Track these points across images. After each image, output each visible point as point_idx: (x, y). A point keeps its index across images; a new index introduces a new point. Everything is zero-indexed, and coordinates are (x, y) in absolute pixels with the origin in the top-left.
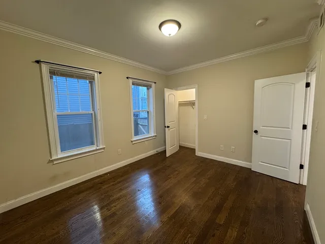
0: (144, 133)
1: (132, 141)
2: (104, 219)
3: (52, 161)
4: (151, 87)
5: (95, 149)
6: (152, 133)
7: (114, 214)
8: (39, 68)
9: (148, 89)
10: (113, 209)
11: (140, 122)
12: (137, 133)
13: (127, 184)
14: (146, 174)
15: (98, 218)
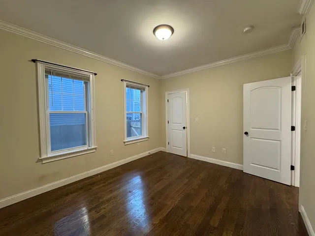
0: (136, 135)
1: (124, 142)
2: (93, 222)
3: (42, 160)
4: (144, 90)
5: (86, 149)
6: (145, 135)
7: (103, 216)
8: (35, 67)
9: (141, 92)
10: (103, 211)
11: (133, 125)
12: (129, 135)
13: (118, 186)
14: (137, 175)
15: (86, 221)
